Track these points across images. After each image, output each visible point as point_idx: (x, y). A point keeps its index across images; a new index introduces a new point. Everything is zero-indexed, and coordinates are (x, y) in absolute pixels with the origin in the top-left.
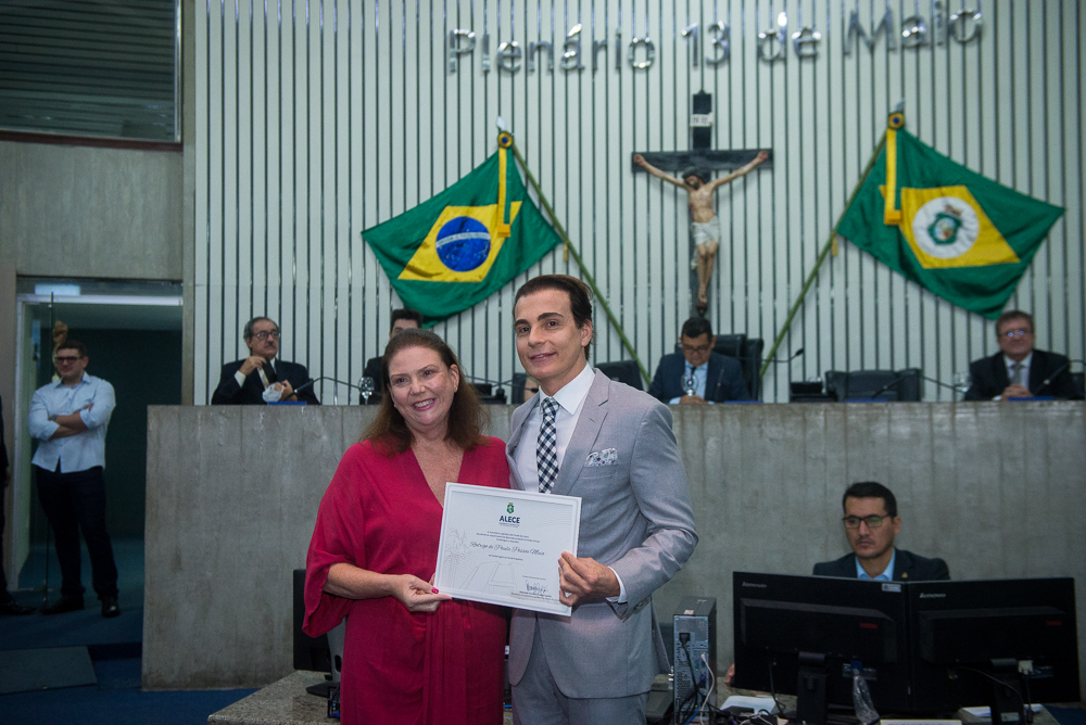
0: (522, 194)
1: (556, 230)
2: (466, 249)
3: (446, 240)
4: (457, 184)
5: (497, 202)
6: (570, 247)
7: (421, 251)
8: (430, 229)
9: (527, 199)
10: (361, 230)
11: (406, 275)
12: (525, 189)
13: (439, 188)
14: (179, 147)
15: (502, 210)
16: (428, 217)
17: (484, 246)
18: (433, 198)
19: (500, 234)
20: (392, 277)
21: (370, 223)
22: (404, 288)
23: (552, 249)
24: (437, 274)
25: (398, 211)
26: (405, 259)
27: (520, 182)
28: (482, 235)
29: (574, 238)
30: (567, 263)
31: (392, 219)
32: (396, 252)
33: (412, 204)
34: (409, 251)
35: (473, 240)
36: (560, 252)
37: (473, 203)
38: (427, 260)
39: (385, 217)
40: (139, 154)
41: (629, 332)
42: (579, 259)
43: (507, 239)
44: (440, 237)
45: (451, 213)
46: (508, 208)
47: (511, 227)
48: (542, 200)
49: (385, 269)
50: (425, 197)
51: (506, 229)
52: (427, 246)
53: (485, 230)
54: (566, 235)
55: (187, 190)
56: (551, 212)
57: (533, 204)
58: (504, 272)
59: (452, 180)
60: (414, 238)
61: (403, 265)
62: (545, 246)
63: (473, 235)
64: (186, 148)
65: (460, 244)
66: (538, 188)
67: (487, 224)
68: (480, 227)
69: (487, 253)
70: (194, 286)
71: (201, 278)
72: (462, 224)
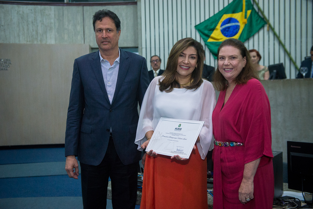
0: (251, 7)
1: (265, 19)
2: (231, 29)
3: (224, 27)
4: (228, 6)
5: (242, 11)
6: (270, 26)
7: (215, 32)
8: (218, 23)
9: (253, 9)
10: (194, 25)
11: (210, 40)
12: (253, 6)
13: (221, 8)
14: (135, 3)
15: (244, 13)
16: (217, 19)
17: (237, 27)
18: (219, 12)
19: (243, 23)
20: (205, 41)
21: (198, 23)
22: (209, 44)
23: (263, 27)
24: (221, 39)
25: (207, 18)
26: (209, 34)
27: (251, 2)
28: (237, 24)
29: (271, 22)
30: (268, 31)
31: (205, 21)
32: (206, 32)
33: (212, 15)
34: (211, 32)
35: (233, 26)
36: (266, 28)
37: (234, 12)
38: (217, 35)
39: (202, 20)
40: (124, 7)
41: (293, 56)
42: (273, 30)
43: (246, 25)
44: (222, 26)
45: (225, 17)
46: (246, 13)
47: (248, 20)
48: (259, 9)
49: (203, 39)
50: (217, 12)
51: (245, 20)
52: (217, 29)
53: (238, 22)
54: (268, 21)
55: (139, 17)
56: (263, 13)
57: (255, 11)
58: (245, 36)
59: (226, 5)
60: (212, 27)
61: (208, 36)
62: (261, 25)
63: (233, 24)
64: (138, 3)
65: (229, 28)
66: (257, 5)
67: (239, 19)
68: (236, 21)
69: (239, 30)
70: (142, 48)
71: (144, 46)
72: (230, 20)
